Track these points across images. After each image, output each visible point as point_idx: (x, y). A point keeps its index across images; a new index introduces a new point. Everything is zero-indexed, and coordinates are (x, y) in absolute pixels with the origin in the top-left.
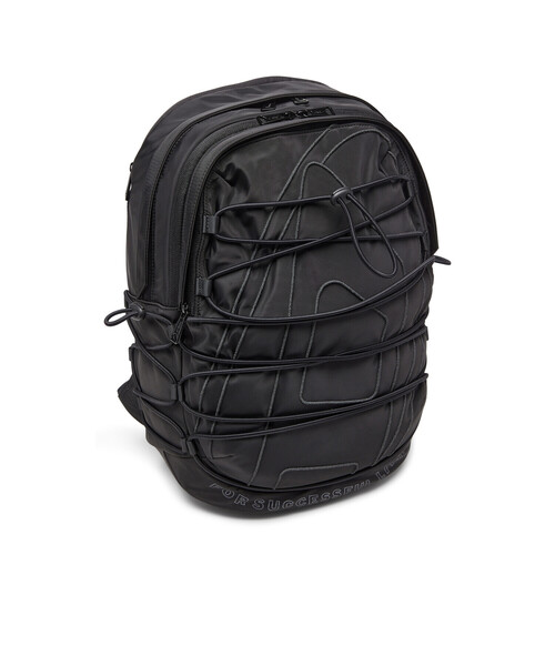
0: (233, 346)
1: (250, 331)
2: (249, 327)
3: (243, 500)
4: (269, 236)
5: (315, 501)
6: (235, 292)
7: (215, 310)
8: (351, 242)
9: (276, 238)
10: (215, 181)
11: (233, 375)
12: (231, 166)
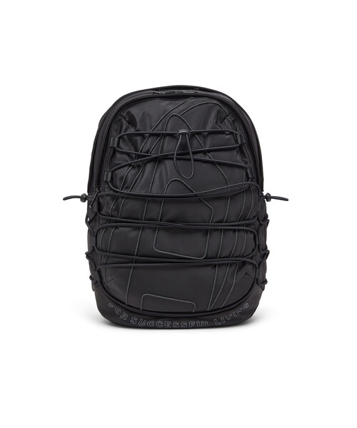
0: (117, 209)
1: (127, 200)
2: (126, 198)
3: (125, 316)
4: (144, 150)
5: (168, 325)
6: (122, 178)
7: (111, 189)
8: (190, 160)
9: (148, 152)
10: (120, 120)
11: (117, 227)
12: (129, 113)
